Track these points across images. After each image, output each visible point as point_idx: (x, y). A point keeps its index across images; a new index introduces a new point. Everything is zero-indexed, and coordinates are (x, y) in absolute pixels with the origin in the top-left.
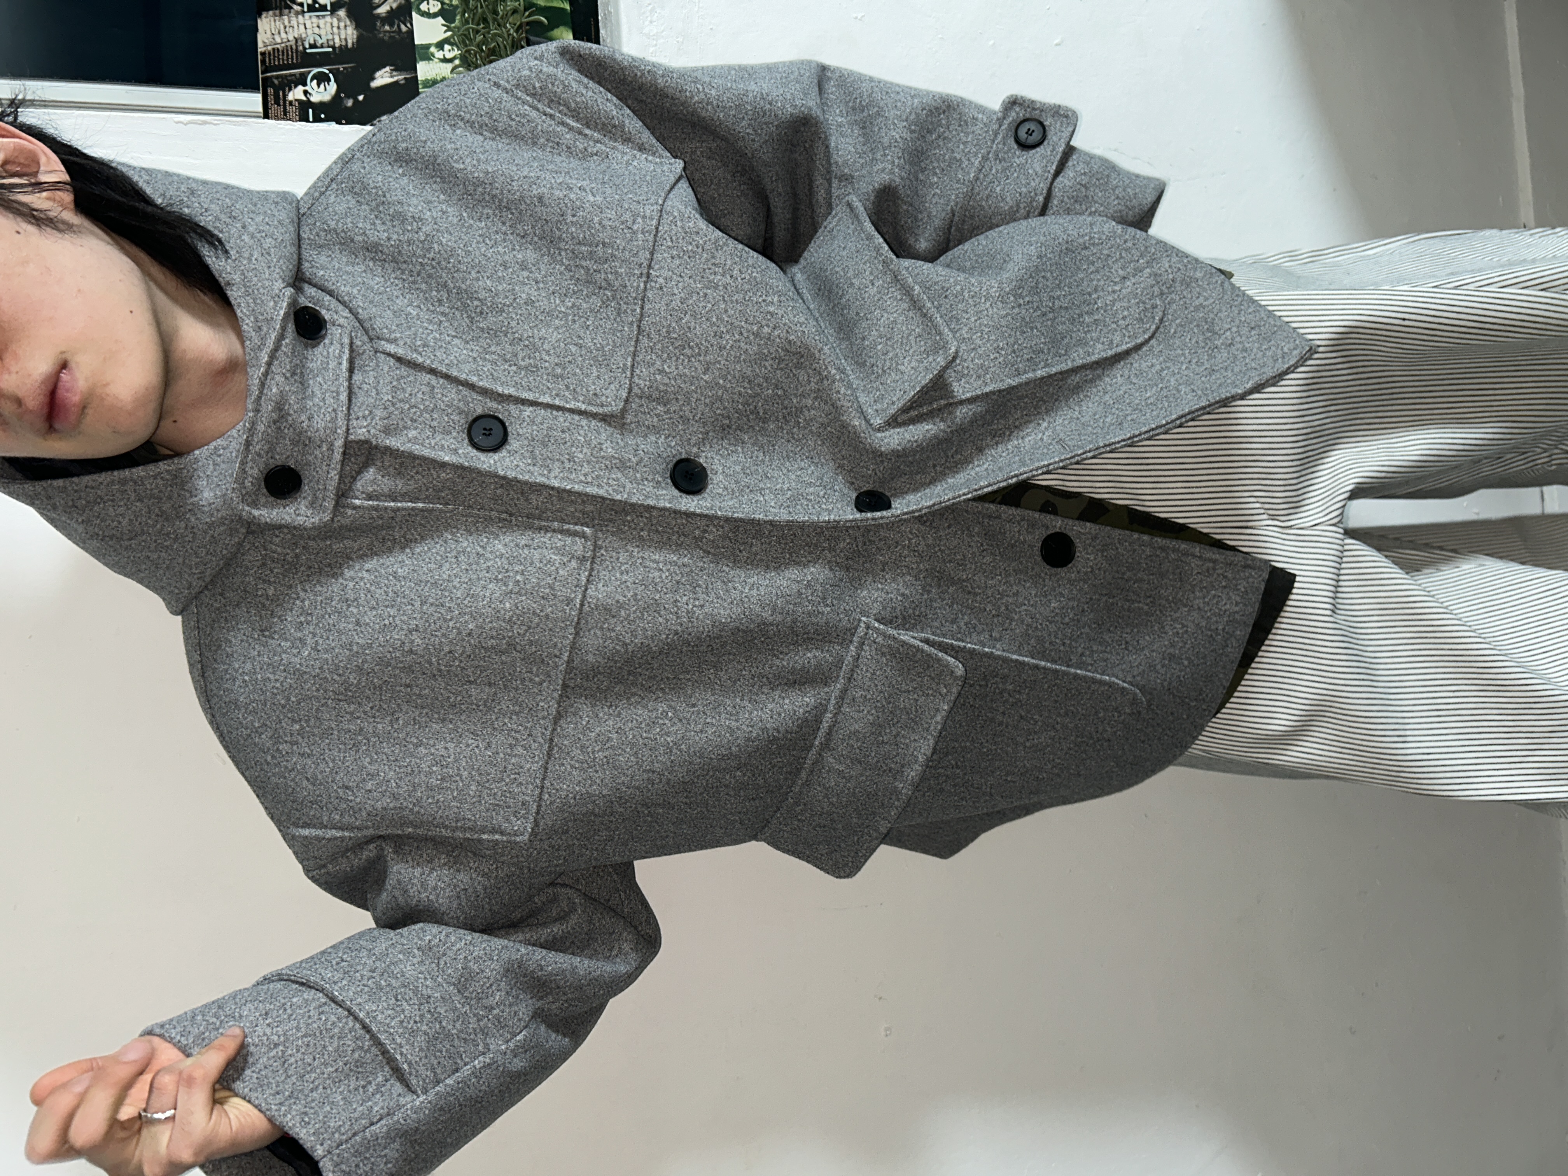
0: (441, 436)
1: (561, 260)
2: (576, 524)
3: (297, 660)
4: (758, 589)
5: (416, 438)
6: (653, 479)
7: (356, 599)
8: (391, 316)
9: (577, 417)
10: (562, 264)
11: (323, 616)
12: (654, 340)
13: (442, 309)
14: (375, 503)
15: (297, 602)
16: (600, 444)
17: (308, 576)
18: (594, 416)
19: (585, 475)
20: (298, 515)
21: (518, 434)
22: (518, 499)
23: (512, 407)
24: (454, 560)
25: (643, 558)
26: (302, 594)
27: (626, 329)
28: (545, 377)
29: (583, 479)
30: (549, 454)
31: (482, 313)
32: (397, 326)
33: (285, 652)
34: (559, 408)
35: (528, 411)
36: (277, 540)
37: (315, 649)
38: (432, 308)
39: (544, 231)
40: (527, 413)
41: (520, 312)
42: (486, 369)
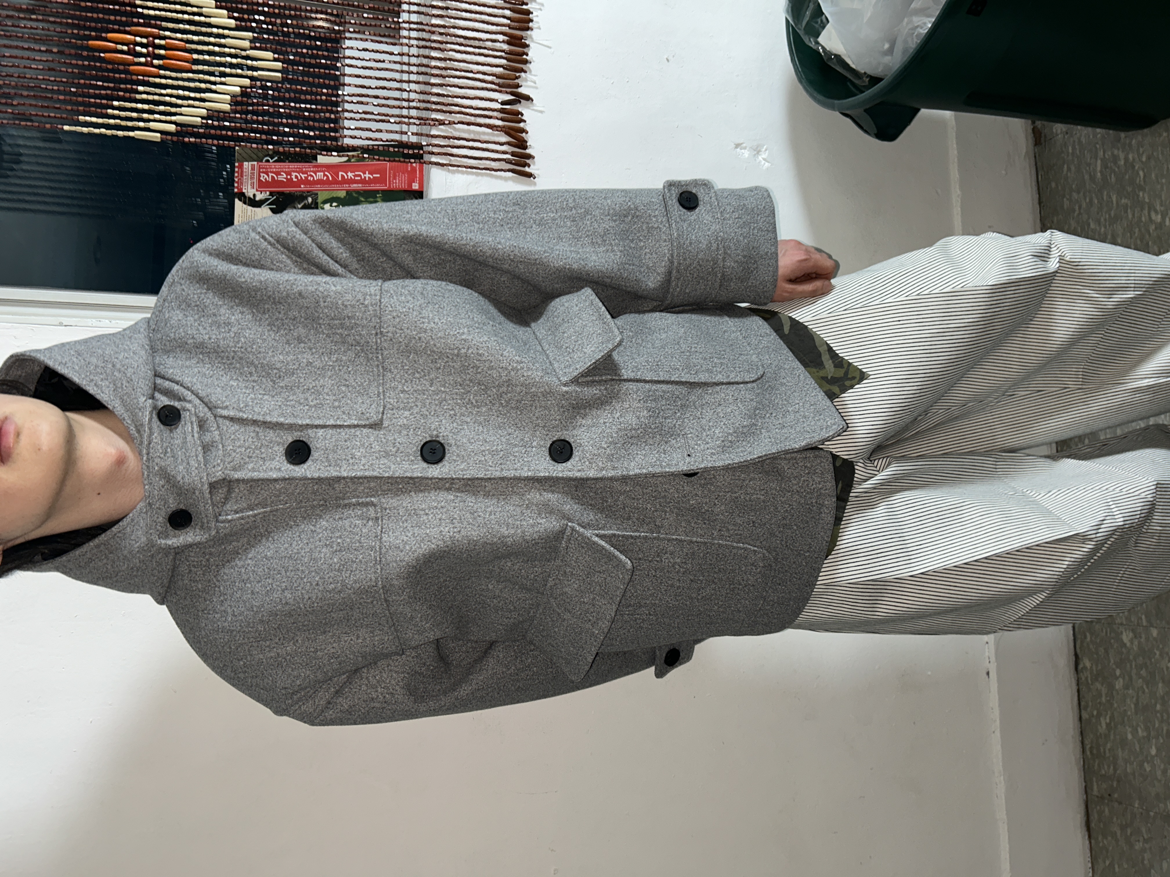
0: (269, 462)
1: (322, 331)
2: (367, 497)
3: (226, 624)
4: (495, 514)
5: (253, 468)
6: (408, 459)
7: (248, 579)
8: (221, 391)
9: (353, 430)
10: (324, 334)
11: (233, 594)
12: (395, 373)
13: (253, 378)
14: (241, 515)
15: (217, 589)
16: (371, 444)
17: (218, 571)
18: (364, 426)
19: (364, 465)
20: (196, 536)
21: (317, 448)
22: (328, 489)
23: (310, 431)
24: (298, 539)
25: (415, 509)
26: (217, 583)
27: (375, 369)
28: (328, 409)
29: (362, 468)
30: (338, 456)
31: (280, 377)
32: (226, 397)
33: (218, 620)
34: (340, 426)
35: (321, 432)
36: (192, 554)
37: (234, 615)
38: (246, 379)
39: (306, 314)
40: (321, 434)
41: (304, 372)
42: (288, 411)
